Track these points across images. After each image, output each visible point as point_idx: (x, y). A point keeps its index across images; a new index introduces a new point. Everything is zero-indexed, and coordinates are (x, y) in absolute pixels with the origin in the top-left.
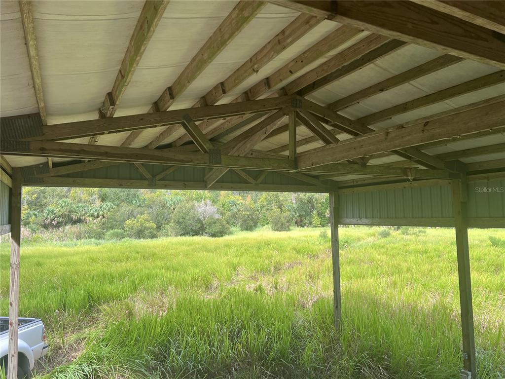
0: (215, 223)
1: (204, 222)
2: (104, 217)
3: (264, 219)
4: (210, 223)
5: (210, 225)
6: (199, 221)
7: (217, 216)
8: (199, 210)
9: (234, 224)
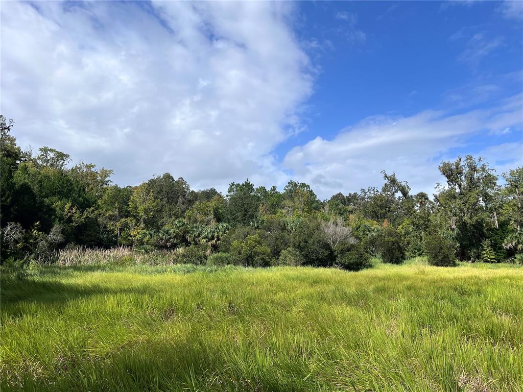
0: (349, 250)
1: (333, 248)
2: (218, 239)
3: (415, 249)
4: (342, 250)
5: (342, 252)
6: (327, 246)
7: (352, 241)
8: (326, 231)
9: (373, 254)
